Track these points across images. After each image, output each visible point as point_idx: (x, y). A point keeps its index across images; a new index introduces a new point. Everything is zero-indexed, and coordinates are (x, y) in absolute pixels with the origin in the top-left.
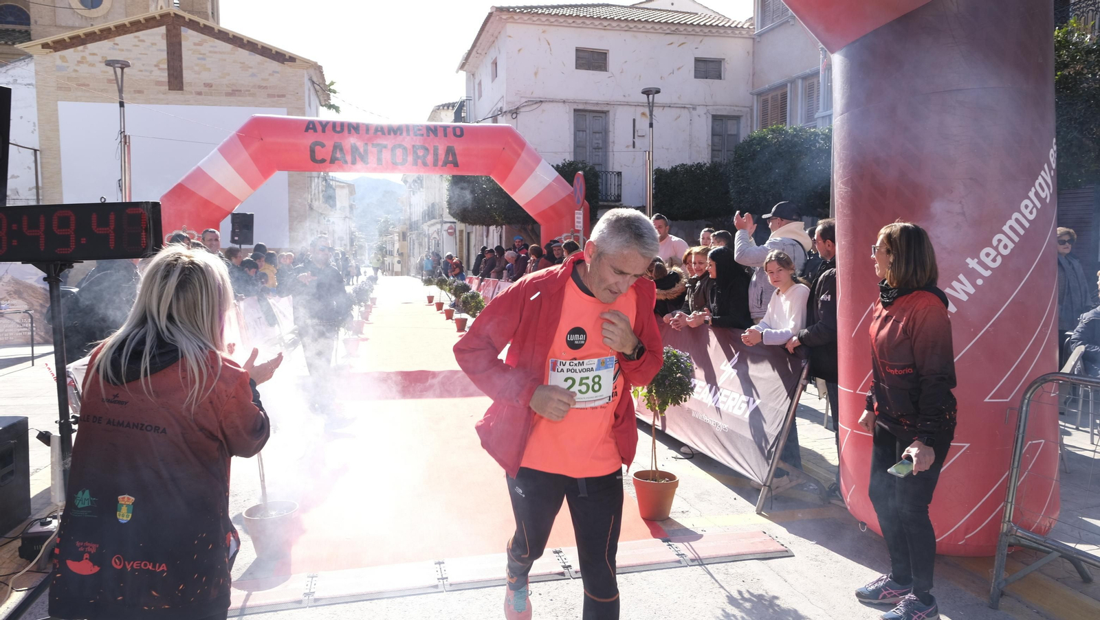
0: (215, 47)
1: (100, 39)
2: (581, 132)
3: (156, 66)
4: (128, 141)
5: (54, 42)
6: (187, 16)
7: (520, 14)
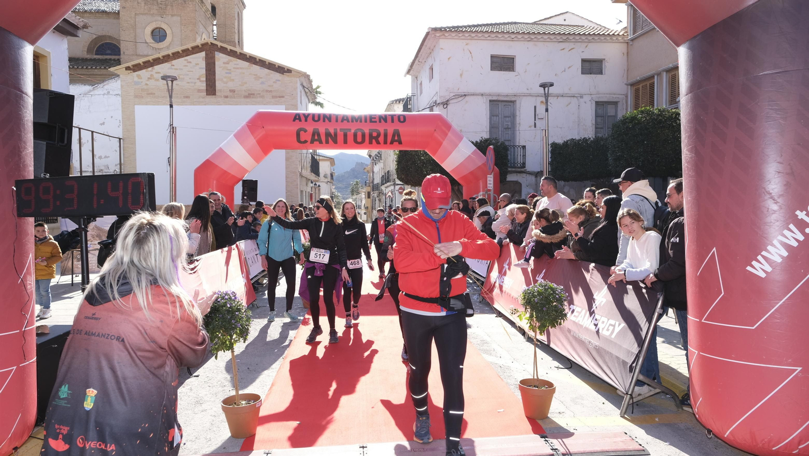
0: (238, 64)
1: (163, 63)
2: (495, 117)
3: (198, 79)
4: (175, 131)
5: (133, 66)
6: (219, 44)
7: (449, 32)
